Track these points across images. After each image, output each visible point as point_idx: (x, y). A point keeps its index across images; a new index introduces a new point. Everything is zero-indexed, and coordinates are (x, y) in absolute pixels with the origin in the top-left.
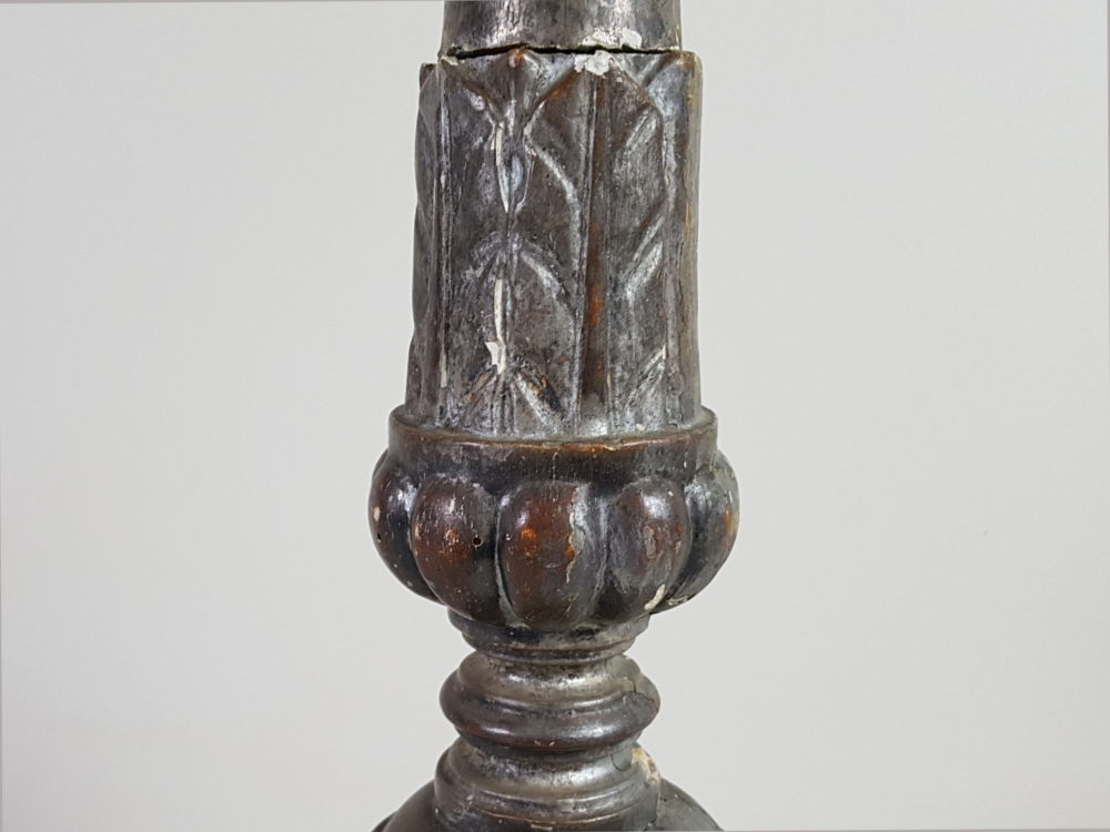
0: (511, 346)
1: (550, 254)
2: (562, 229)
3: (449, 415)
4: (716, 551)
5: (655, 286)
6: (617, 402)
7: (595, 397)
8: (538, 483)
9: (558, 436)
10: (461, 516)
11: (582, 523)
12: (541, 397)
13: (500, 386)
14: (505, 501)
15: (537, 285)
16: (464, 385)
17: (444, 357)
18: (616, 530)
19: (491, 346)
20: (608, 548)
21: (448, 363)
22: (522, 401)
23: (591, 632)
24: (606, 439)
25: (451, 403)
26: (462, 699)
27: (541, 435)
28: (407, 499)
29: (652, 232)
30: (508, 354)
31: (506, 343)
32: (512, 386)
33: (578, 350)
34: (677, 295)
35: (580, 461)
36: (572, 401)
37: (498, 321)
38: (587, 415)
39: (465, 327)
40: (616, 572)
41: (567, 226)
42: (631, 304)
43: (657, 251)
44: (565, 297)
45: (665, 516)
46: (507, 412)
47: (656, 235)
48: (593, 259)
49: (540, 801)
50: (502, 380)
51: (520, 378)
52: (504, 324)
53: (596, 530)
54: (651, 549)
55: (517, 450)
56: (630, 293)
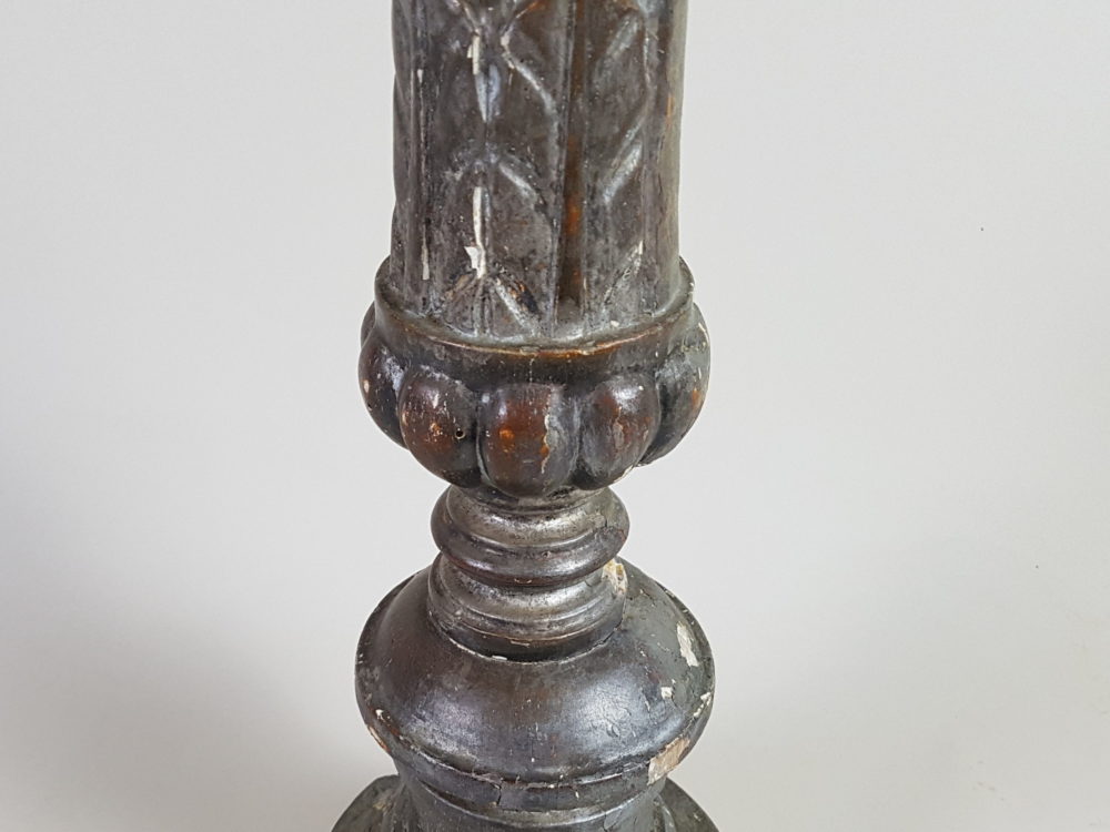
0: (491, 251)
1: (529, 165)
2: (539, 143)
3: (432, 306)
4: (682, 425)
5: (631, 187)
6: (593, 303)
7: (570, 301)
8: (515, 385)
9: (535, 339)
10: (444, 411)
11: (556, 423)
12: (520, 302)
13: (480, 290)
14: (486, 399)
15: (516, 196)
16: (445, 282)
17: (425, 251)
18: (588, 426)
19: (470, 250)
20: (581, 441)
21: (429, 256)
22: (501, 306)
23: (566, 491)
24: (582, 342)
25: (434, 296)
27: (519, 339)
28: (394, 377)
29: (631, 134)
30: (487, 258)
31: (486, 248)
32: (492, 291)
33: (555, 258)
34: (655, 189)
35: (556, 366)
36: (548, 306)
37: (477, 228)
38: (564, 319)
39: (445, 227)
40: (588, 460)
41: (545, 139)
42: (608, 209)
43: (637, 153)
44: (542, 208)
45: (634, 410)
46: (487, 312)
47: (636, 136)
48: (571, 171)
49: (520, 621)
50: (481, 284)
51: (499, 282)
52: (484, 231)
53: (569, 428)
54: (619, 441)
55: (495, 355)
56: (607, 198)
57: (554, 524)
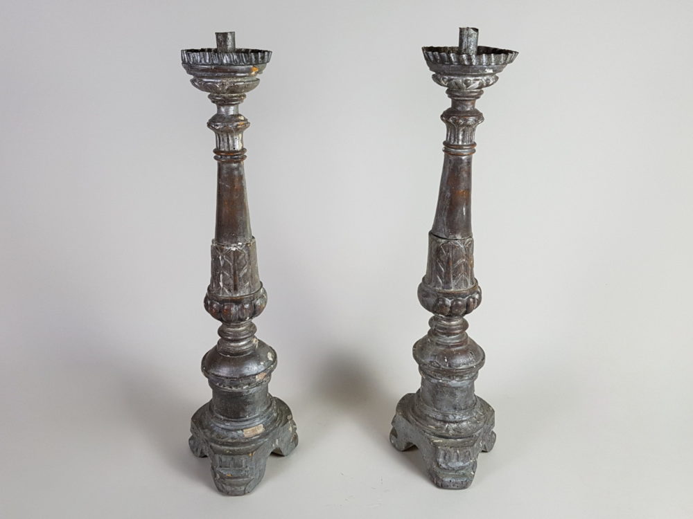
0: (223, 283)
1: (228, 272)
2: (230, 269)
3: (215, 292)
4: (260, 312)
5: (245, 275)
6: (240, 291)
7: (236, 290)
8: (227, 303)
9: (231, 296)
10: (216, 308)
11: (234, 310)
12: (228, 290)
14: (222, 306)
15: (227, 276)
16: (217, 288)
17: (214, 282)
18: (240, 311)
19: (220, 283)
20: (239, 313)
22: (225, 291)
24: (238, 297)
25: (215, 290)
26: (221, 332)
27: (227, 296)
28: (209, 302)
29: (245, 267)
33: (233, 284)
35: (234, 300)
36: (232, 291)
37: (221, 280)
38: (236, 293)
39: (217, 280)
44: (231, 277)
45: (248, 308)
46: (223, 292)
48: (235, 273)
50: (222, 288)
51: (225, 288)
53: (236, 310)
55: (224, 299)
56: (241, 276)
57: (240, 329)
